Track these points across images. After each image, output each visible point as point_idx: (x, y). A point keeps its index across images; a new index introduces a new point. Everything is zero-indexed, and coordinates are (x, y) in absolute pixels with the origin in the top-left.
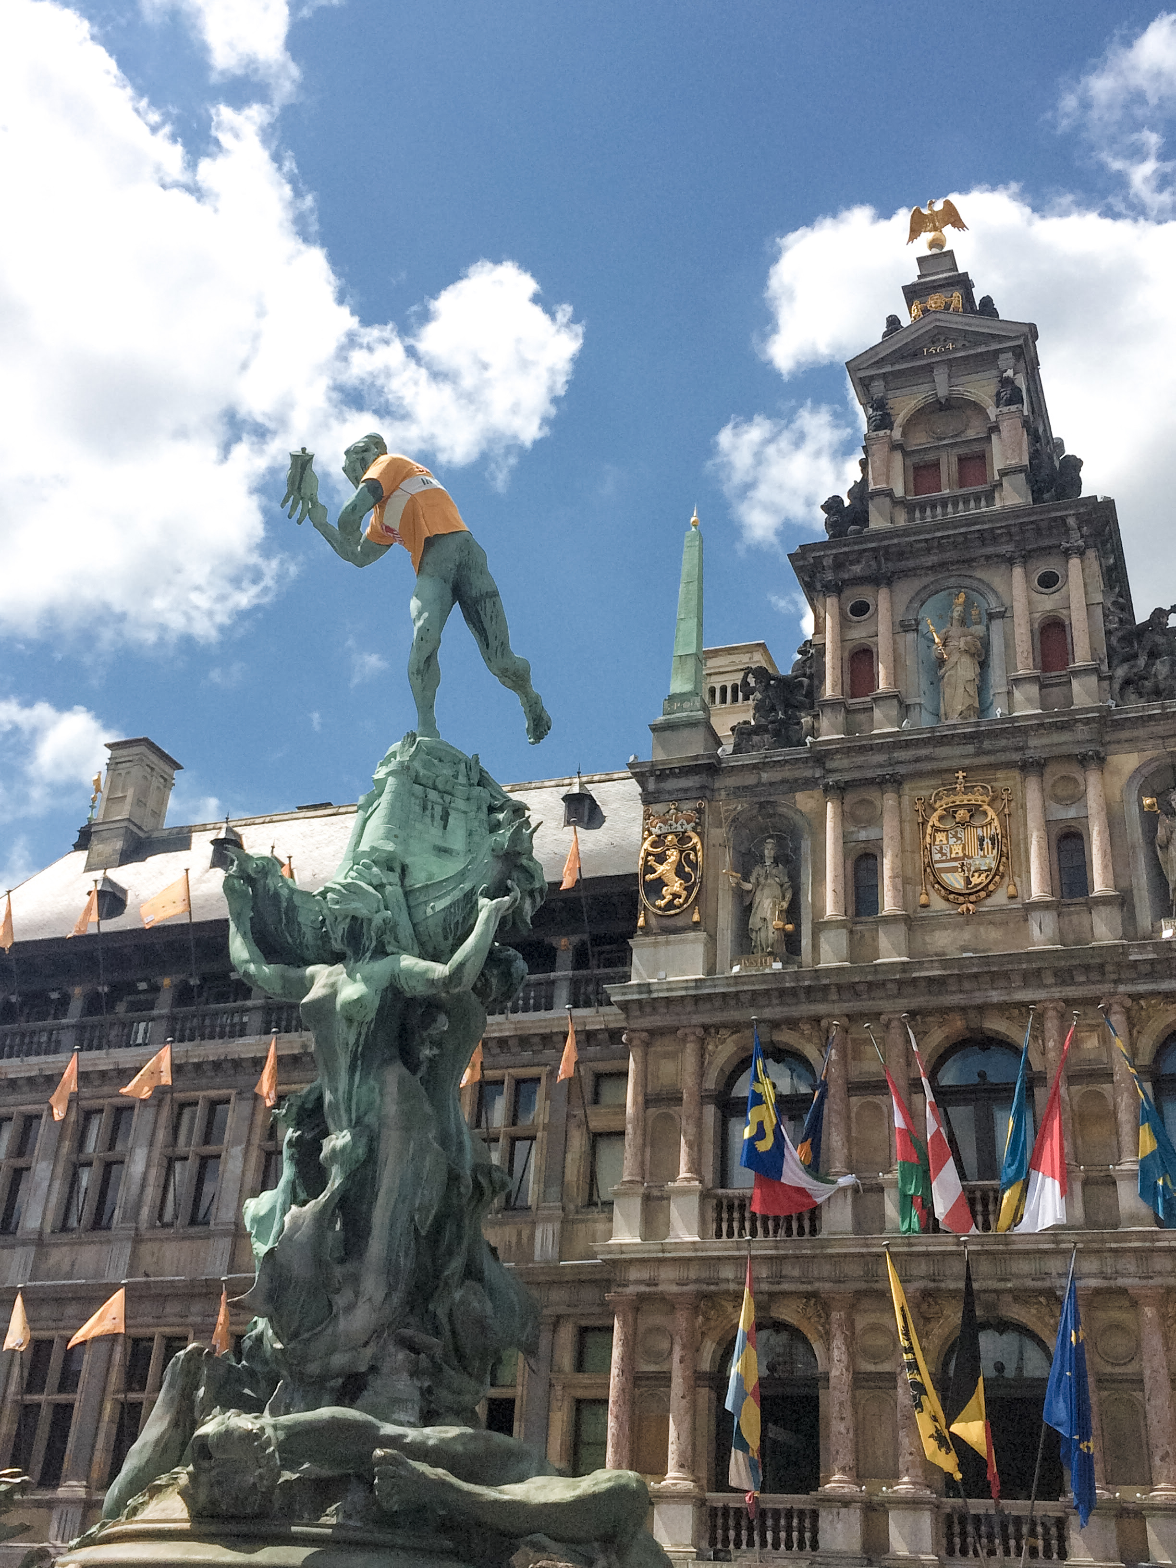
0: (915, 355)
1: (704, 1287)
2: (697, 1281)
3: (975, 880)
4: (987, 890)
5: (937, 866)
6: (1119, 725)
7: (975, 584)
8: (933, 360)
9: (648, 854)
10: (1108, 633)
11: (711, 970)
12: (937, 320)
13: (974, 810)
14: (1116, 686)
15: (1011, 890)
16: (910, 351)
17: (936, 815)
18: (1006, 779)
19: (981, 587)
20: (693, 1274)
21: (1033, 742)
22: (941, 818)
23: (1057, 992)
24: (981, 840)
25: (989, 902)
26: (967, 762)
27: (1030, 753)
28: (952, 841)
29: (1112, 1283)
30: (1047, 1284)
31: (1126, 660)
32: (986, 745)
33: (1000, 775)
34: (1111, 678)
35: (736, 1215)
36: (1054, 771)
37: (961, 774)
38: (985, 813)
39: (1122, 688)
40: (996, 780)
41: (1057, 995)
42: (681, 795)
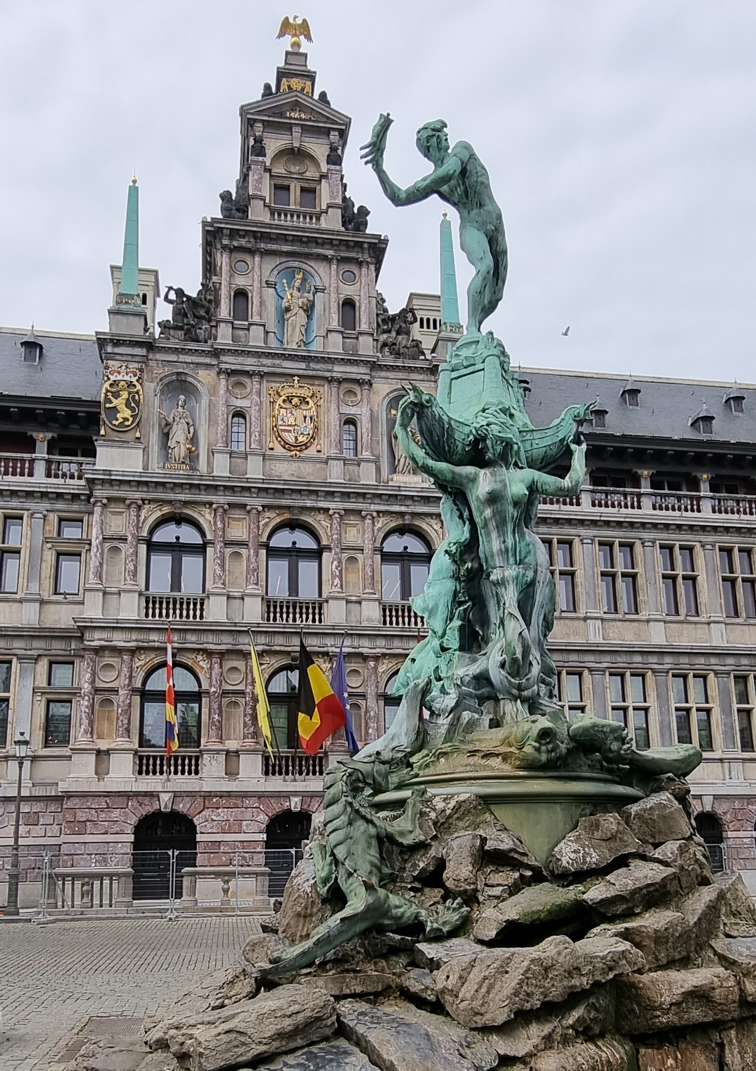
0: (282, 115)
1: (141, 644)
2: (136, 640)
3: (300, 439)
4: (306, 446)
5: (281, 428)
6: (381, 368)
7: (309, 269)
8: (293, 121)
9: (108, 391)
10: (377, 315)
11: (146, 467)
12: (297, 96)
13: (303, 400)
14: (379, 346)
15: (319, 448)
16: (278, 111)
17: (282, 399)
18: (319, 385)
19: (313, 271)
20: (134, 638)
21: (336, 368)
22: (284, 401)
23: (341, 505)
24: (305, 417)
25: (305, 452)
26: (301, 372)
27: (334, 374)
28: (289, 415)
29: (357, 650)
30: (325, 649)
31: (384, 332)
32: (312, 365)
33: (317, 382)
34: (377, 340)
35: (157, 606)
36: (346, 386)
37: (296, 378)
38: (308, 403)
39: (381, 348)
40: (313, 385)
41: (340, 507)
42: (129, 358)
